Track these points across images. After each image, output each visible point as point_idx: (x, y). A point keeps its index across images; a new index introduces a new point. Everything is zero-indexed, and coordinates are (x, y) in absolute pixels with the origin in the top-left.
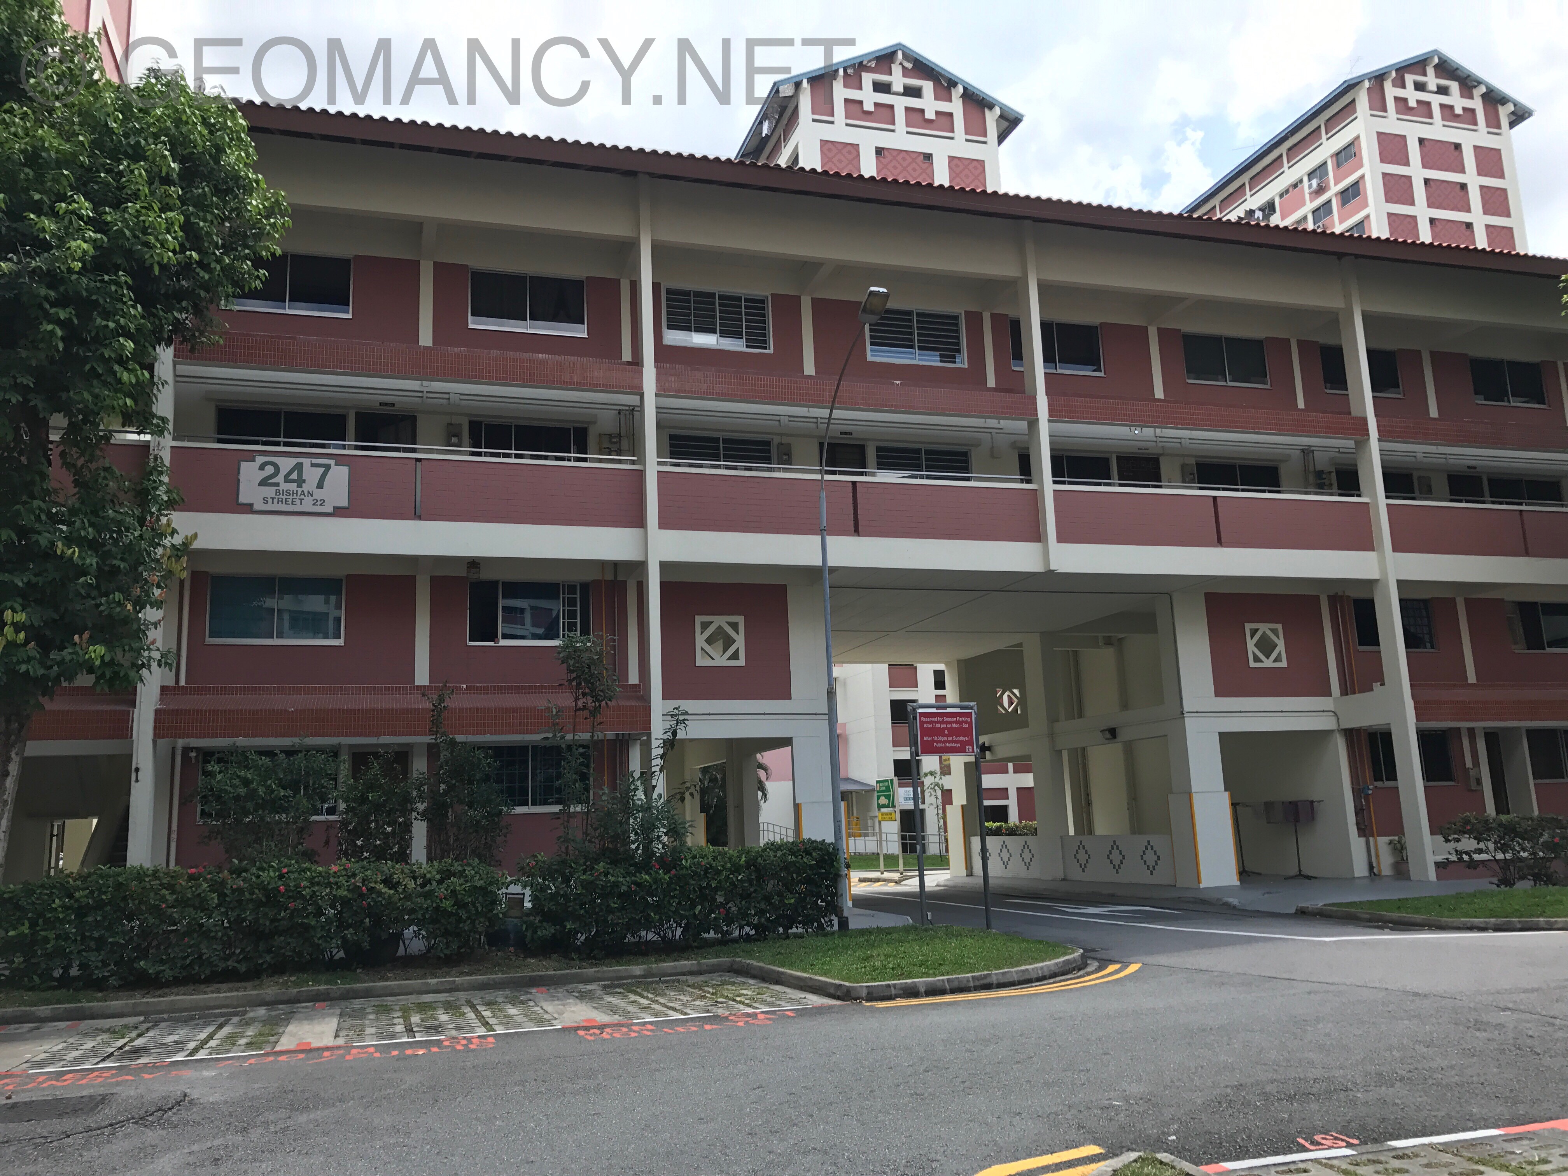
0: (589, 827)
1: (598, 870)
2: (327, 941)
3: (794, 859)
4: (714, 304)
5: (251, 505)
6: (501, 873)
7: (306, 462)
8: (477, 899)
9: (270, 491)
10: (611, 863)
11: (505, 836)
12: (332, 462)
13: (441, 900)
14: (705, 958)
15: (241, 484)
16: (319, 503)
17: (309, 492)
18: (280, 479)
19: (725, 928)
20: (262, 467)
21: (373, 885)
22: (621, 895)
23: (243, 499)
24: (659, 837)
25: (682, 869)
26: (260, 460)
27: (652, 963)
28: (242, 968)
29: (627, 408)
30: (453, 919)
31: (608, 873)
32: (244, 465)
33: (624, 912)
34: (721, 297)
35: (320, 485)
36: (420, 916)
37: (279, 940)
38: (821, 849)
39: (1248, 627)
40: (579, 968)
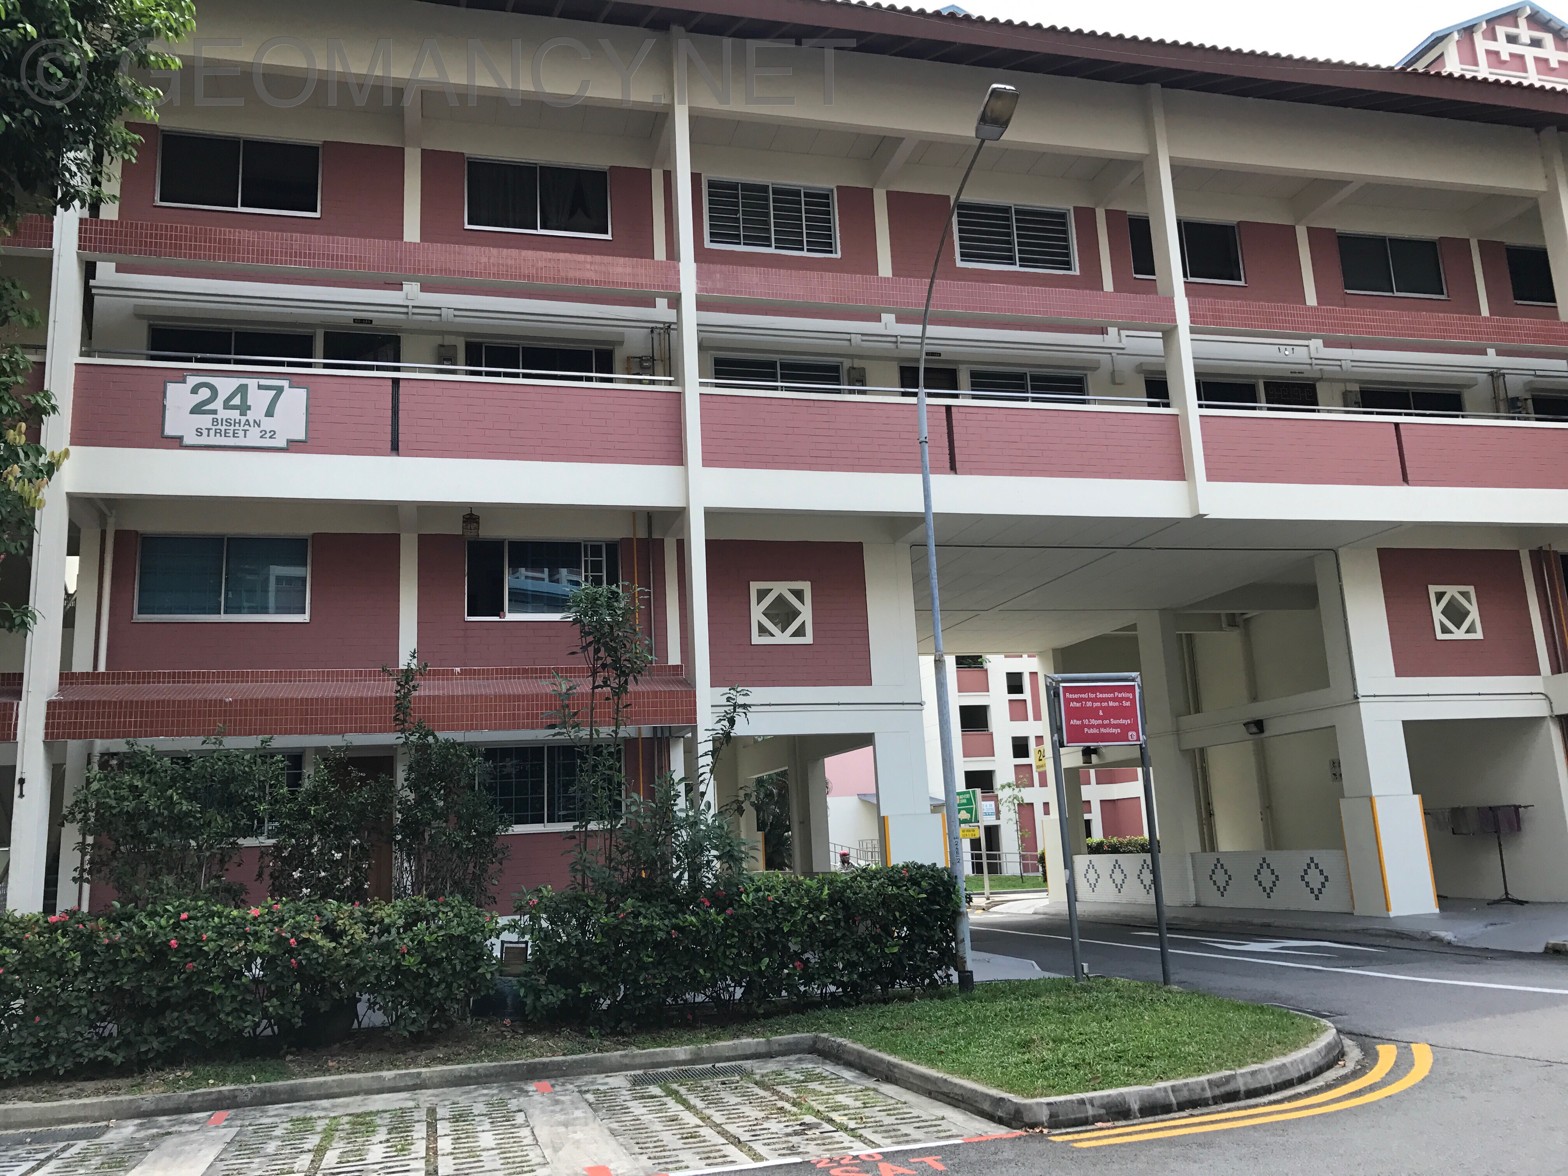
0: (614, 849)
1: (624, 910)
2: (240, 1018)
3: (895, 890)
4: (767, 199)
5: (180, 438)
6: (488, 915)
7: (252, 383)
8: (454, 953)
9: (205, 421)
10: (641, 900)
11: (501, 864)
12: (285, 383)
13: (403, 955)
14: (776, 1033)
15: (167, 412)
16: (268, 435)
17: (255, 421)
18: (218, 404)
19: (802, 988)
20: (195, 390)
21: (305, 935)
22: (657, 945)
23: (169, 431)
24: (709, 862)
25: (741, 906)
26: (192, 381)
27: (701, 1041)
28: (118, 1059)
29: (662, 326)
30: (421, 983)
31: (640, 913)
32: (171, 388)
33: (661, 968)
34: (776, 191)
35: (270, 413)
36: (372, 979)
37: (170, 1018)
38: (932, 877)
39: (1433, 589)
40: (600, 1051)
